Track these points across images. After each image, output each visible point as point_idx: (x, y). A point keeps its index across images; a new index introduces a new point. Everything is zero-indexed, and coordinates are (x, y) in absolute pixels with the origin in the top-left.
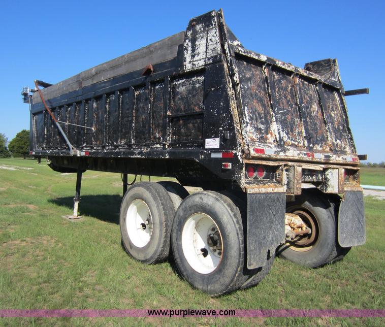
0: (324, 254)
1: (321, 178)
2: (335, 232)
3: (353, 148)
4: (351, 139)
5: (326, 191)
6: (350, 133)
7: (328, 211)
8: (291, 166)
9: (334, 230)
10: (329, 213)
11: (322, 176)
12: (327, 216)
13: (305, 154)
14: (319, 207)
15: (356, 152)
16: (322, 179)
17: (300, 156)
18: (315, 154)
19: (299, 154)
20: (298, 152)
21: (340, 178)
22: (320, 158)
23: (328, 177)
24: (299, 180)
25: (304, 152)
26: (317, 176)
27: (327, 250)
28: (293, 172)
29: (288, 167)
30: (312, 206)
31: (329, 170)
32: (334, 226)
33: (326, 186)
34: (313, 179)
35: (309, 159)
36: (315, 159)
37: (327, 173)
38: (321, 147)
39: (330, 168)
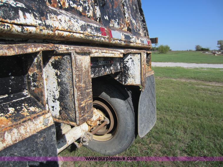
0: (124, 145)
1: (119, 67)
2: (134, 124)
3: (145, 31)
4: (144, 21)
5: (125, 82)
6: (142, 14)
7: (126, 102)
8: (63, 55)
9: (134, 122)
10: (127, 104)
11: (120, 64)
12: (126, 108)
13: (97, 30)
14: (117, 98)
15: (148, 35)
16: (121, 68)
17: (86, 33)
18: (113, 32)
19: (83, 28)
20: (83, 23)
21: (143, 66)
22: (120, 38)
23: (127, 65)
24: (86, 88)
25: (95, 26)
26: (115, 65)
27: (126, 142)
28: (69, 70)
29: (57, 58)
30: (109, 97)
31: (129, 57)
32: (133, 118)
33: (125, 76)
34: (111, 70)
35: (104, 39)
36: (114, 40)
37: (126, 60)
38: (118, 24)
39: (130, 53)
